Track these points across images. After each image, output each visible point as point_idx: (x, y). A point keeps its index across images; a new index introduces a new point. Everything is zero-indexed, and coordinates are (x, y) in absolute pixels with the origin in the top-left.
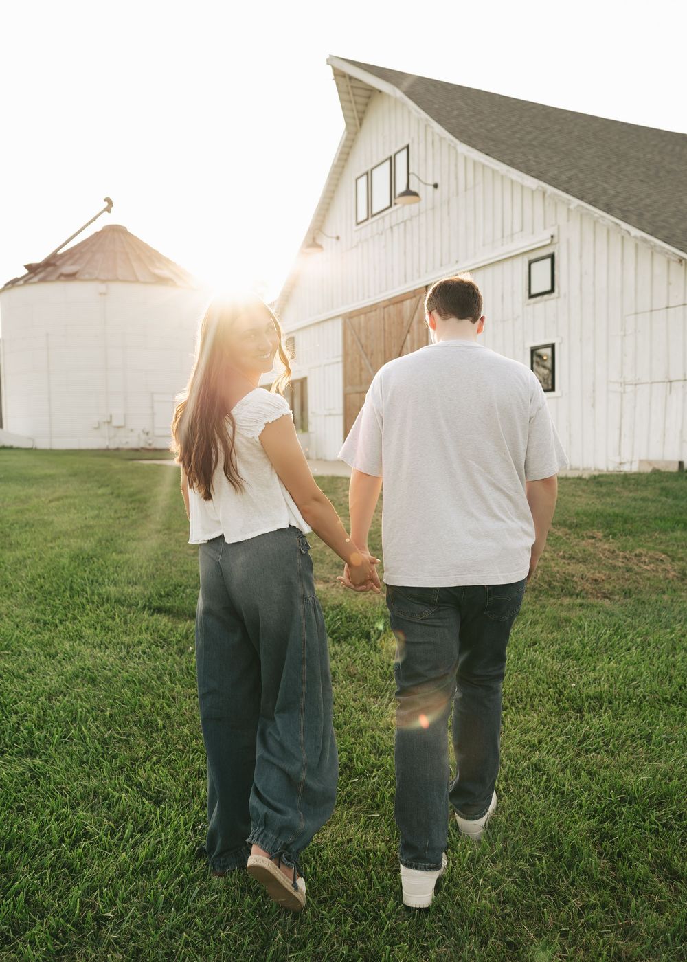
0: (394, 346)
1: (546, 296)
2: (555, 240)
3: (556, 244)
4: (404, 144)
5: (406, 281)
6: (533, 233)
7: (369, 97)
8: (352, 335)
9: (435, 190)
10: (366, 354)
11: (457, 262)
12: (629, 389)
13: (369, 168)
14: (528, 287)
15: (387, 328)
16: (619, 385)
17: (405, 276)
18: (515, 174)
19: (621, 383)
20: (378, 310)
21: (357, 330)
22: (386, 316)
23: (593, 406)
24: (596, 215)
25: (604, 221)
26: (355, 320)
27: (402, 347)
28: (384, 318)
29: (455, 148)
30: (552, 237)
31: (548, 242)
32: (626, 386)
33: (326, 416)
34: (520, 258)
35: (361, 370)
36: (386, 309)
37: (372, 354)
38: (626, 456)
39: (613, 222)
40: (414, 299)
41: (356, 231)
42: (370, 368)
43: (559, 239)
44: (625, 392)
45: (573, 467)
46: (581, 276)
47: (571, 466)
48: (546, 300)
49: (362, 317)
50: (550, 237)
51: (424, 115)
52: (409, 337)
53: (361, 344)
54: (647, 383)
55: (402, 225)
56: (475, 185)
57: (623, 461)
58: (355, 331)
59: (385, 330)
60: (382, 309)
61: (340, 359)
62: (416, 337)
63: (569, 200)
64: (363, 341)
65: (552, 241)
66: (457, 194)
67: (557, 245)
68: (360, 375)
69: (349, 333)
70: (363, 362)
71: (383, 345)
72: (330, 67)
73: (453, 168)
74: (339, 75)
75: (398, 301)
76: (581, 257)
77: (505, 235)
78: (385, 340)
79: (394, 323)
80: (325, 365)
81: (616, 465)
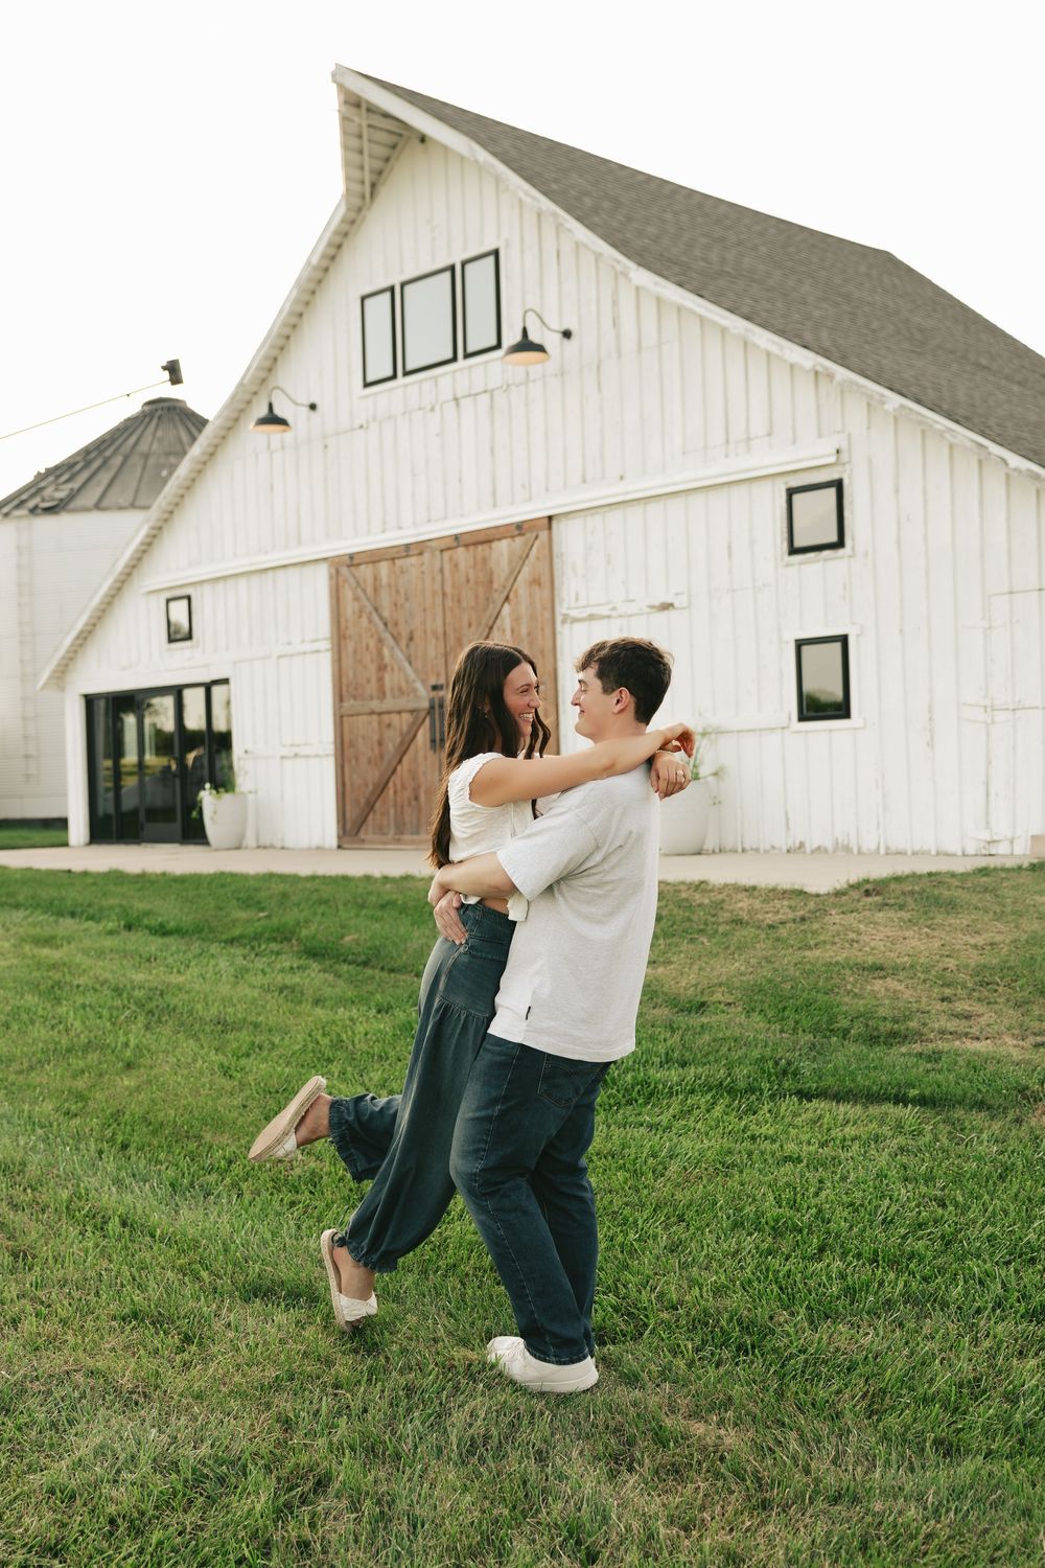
0: (470, 625)
1: (826, 553)
2: (844, 457)
3: (844, 464)
4: (490, 247)
5: (495, 505)
6: (794, 442)
7: (394, 147)
8: (356, 599)
9: (565, 340)
10: (396, 639)
11: (622, 478)
12: (1000, 716)
13: (396, 281)
14: (786, 535)
15: (448, 589)
16: (982, 710)
17: (494, 493)
18: (764, 339)
19: (986, 707)
20: (426, 556)
21: (370, 590)
22: (447, 568)
23: (931, 744)
24: (938, 426)
25: (954, 437)
26: (365, 572)
27: (491, 628)
28: (442, 570)
29: (626, 275)
30: (838, 452)
31: (832, 459)
32: (995, 713)
33: (283, 758)
34: (768, 484)
35: (382, 668)
36: (446, 555)
37: (411, 639)
38: (1001, 829)
39: (973, 441)
40: (519, 540)
41: (362, 397)
42: (406, 664)
43: (850, 457)
44: (993, 723)
45: (893, 848)
46: (899, 522)
47: (887, 848)
48: (825, 560)
49: (384, 567)
50: (835, 451)
51: (546, 204)
52: (506, 609)
53: (381, 618)
54: (1037, 708)
55: (486, 397)
56: (660, 344)
57: (996, 838)
58: (364, 591)
59: (444, 594)
60: (438, 553)
61: (326, 645)
62: (523, 609)
63: (882, 396)
64: (386, 614)
65: (838, 458)
66: (620, 355)
67: (847, 466)
68: (380, 679)
69: (348, 594)
70: (386, 652)
71: (439, 622)
72: (335, 85)
73: (607, 306)
74: (354, 103)
75: (481, 540)
76: (897, 490)
77: (732, 439)
78: (444, 613)
79: (468, 581)
80: (280, 657)
81: (982, 844)
